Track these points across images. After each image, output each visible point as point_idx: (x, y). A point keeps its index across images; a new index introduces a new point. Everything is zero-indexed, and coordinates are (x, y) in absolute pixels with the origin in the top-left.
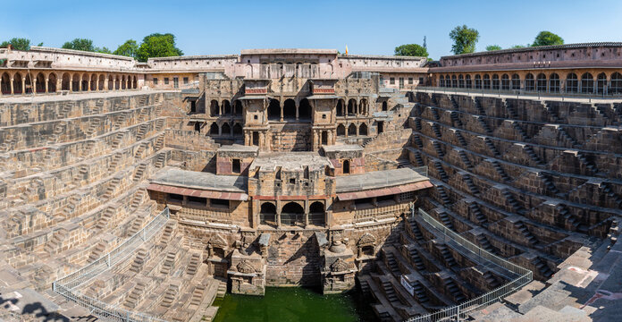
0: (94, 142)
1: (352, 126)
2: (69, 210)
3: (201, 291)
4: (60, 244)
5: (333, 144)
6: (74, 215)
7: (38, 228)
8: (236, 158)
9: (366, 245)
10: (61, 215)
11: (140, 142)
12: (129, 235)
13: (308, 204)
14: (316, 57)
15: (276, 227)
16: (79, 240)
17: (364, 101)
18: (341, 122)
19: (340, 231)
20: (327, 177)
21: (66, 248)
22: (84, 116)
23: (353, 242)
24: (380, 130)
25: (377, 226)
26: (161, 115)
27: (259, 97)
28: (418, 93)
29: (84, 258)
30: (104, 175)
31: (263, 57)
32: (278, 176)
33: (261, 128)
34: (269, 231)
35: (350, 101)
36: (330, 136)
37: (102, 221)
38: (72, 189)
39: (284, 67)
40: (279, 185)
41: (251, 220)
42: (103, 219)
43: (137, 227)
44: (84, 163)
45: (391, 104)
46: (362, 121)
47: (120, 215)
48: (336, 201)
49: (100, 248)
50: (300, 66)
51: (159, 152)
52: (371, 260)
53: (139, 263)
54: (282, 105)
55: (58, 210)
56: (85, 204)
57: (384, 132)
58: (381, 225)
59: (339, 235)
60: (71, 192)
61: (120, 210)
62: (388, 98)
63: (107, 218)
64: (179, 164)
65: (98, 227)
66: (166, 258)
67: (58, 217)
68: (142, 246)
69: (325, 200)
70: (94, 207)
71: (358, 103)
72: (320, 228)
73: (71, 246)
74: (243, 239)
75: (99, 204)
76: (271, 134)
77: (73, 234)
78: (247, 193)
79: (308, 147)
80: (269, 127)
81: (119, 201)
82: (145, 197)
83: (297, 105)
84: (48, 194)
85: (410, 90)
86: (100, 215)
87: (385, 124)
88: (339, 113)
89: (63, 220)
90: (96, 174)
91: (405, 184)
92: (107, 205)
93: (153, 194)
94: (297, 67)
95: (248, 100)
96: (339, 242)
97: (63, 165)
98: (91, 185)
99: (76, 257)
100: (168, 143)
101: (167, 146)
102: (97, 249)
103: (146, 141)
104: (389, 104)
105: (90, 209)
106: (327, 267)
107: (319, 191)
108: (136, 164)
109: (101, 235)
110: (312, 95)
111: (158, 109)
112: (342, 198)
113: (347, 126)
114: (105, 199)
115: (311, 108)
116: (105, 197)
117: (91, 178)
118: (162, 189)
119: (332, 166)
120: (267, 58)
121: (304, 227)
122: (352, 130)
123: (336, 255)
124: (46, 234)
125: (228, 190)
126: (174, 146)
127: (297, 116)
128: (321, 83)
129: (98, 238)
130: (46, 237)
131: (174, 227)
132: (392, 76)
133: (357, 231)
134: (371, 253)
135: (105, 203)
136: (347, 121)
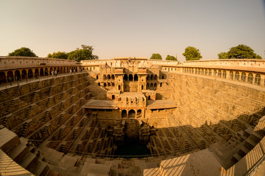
0: (64, 93)
1: (152, 84)
7: (54, 131)
8: (113, 94)
9: (153, 125)
17: (156, 75)
22: (59, 84)
24: (161, 86)
27: (120, 74)
30: (70, 105)
32: (127, 100)
33: (121, 84)
34: (125, 119)
35: (151, 75)
36: (144, 87)
37: (73, 123)
44: (62, 102)
46: (155, 82)
48: (146, 109)
51: (87, 94)
54: (128, 76)
56: (66, 117)
57: (163, 86)
60: (60, 114)
62: (164, 75)
63: (74, 121)
65: (72, 125)
71: (154, 76)
76: (124, 86)
78: (117, 107)
83: (133, 76)
84: (52, 116)
87: (163, 84)
88: (148, 79)
94: (134, 63)
95: (116, 74)
97: (55, 104)
104: (164, 77)
110: (138, 73)
113: (150, 84)
115: (138, 77)
117: (65, 107)
119: (145, 97)
125: (111, 106)
127: (133, 80)
128: (142, 69)
132: (166, 67)
136: (150, 82)
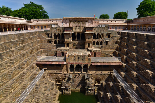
0: (13, 50)
2: (9, 77)
3: (55, 95)
4: (9, 91)
5: (91, 47)
6: (11, 79)
8: (62, 51)
9: (98, 80)
10: (6, 80)
11: (31, 48)
12: (33, 80)
13: (83, 65)
14: (87, 20)
15: (74, 72)
16: (16, 87)
17: (102, 34)
18: (94, 41)
19: (91, 74)
20: (89, 57)
21: (12, 92)
22: (7, 41)
23: (94, 79)
25: (102, 74)
26: (38, 39)
27: (69, 33)
28: (122, 32)
29: (19, 93)
30: (20, 62)
31: (70, 20)
32: (75, 57)
33: (69, 42)
34: (72, 73)
35: (97, 34)
36: (90, 45)
37: (22, 78)
38: (8, 69)
39: (77, 23)
40: (75, 59)
41: (67, 70)
42: (22, 77)
43: (34, 77)
44: (11, 58)
45: (111, 36)
46: (101, 41)
47: (28, 74)
48: (91, 65)
49: (24, 87)
50: (82, 23)
51: (38, 51)
52: (99, 85)
53: (37, 89)
54: (76, 35)
55: (4, 79)
56: (15, 73)
57: (108, 45)
58: (103, 74)
59: (91, 76)
60: (8, 70)
61: (28, 72)
62: (110, 33)
63: (24, 76)
64: (45, 54)
65: (21, 80)
66: (45, 85)
67: (5, 81)
68: (37, 83)
69: (88, 64)
70: (18, 73)
71: (100, 35)
72: (86, 73)
73: (13, 90)
74: (65, 76)
75: (20, 72)
76: (73, 44)
77: (13, 86)
78: (66, 62)
79: (83, 48)
80: (72, 42)
81: (27, 69)
82: (35, 66)
83: (81, 35)
85: (119, 31)
86: (21, 76)
87: (108, 42)
88: (94, 38)
89: (8, 82)
90: (17, 61)
91: (112, 62)
92: (23, 71)
93: (38, 65)
94: (81, 23)
95: (66, 33)
96: (91, 78)
98: (16, 66)
99: (16, 94)
100: (41, 48)
101: (41, 49)
102: (23, 88)
103: (33, 47)
104: (111, 35)
105: (17, 74)
106: (87, 86)
107: (86, 62)
108: (31, 56)
109: (23, 83)
110: (85, 32)
111: (36, 37)
112: (93, 64)
113: (96, 42)
114: (22, 70)
115: (85, 36)
116: (21, 69)
117: (15, 63)
118: (41, 63)
119: (90, 54)
120: (71, 20)
121: (81, 72)
122: (98, 43)
123: (89, 82)
124: (2, 90)
125: (61, 61)
126: (43, 49)
127: (81, 38)
128: (88, 28)
129: (22, 84)
130: (2, 91)
131: (46, 75)
132: (113, 26)
133: (96, 75)
134: (99, 83)
135: (22, 71)
136: (96, 40)
